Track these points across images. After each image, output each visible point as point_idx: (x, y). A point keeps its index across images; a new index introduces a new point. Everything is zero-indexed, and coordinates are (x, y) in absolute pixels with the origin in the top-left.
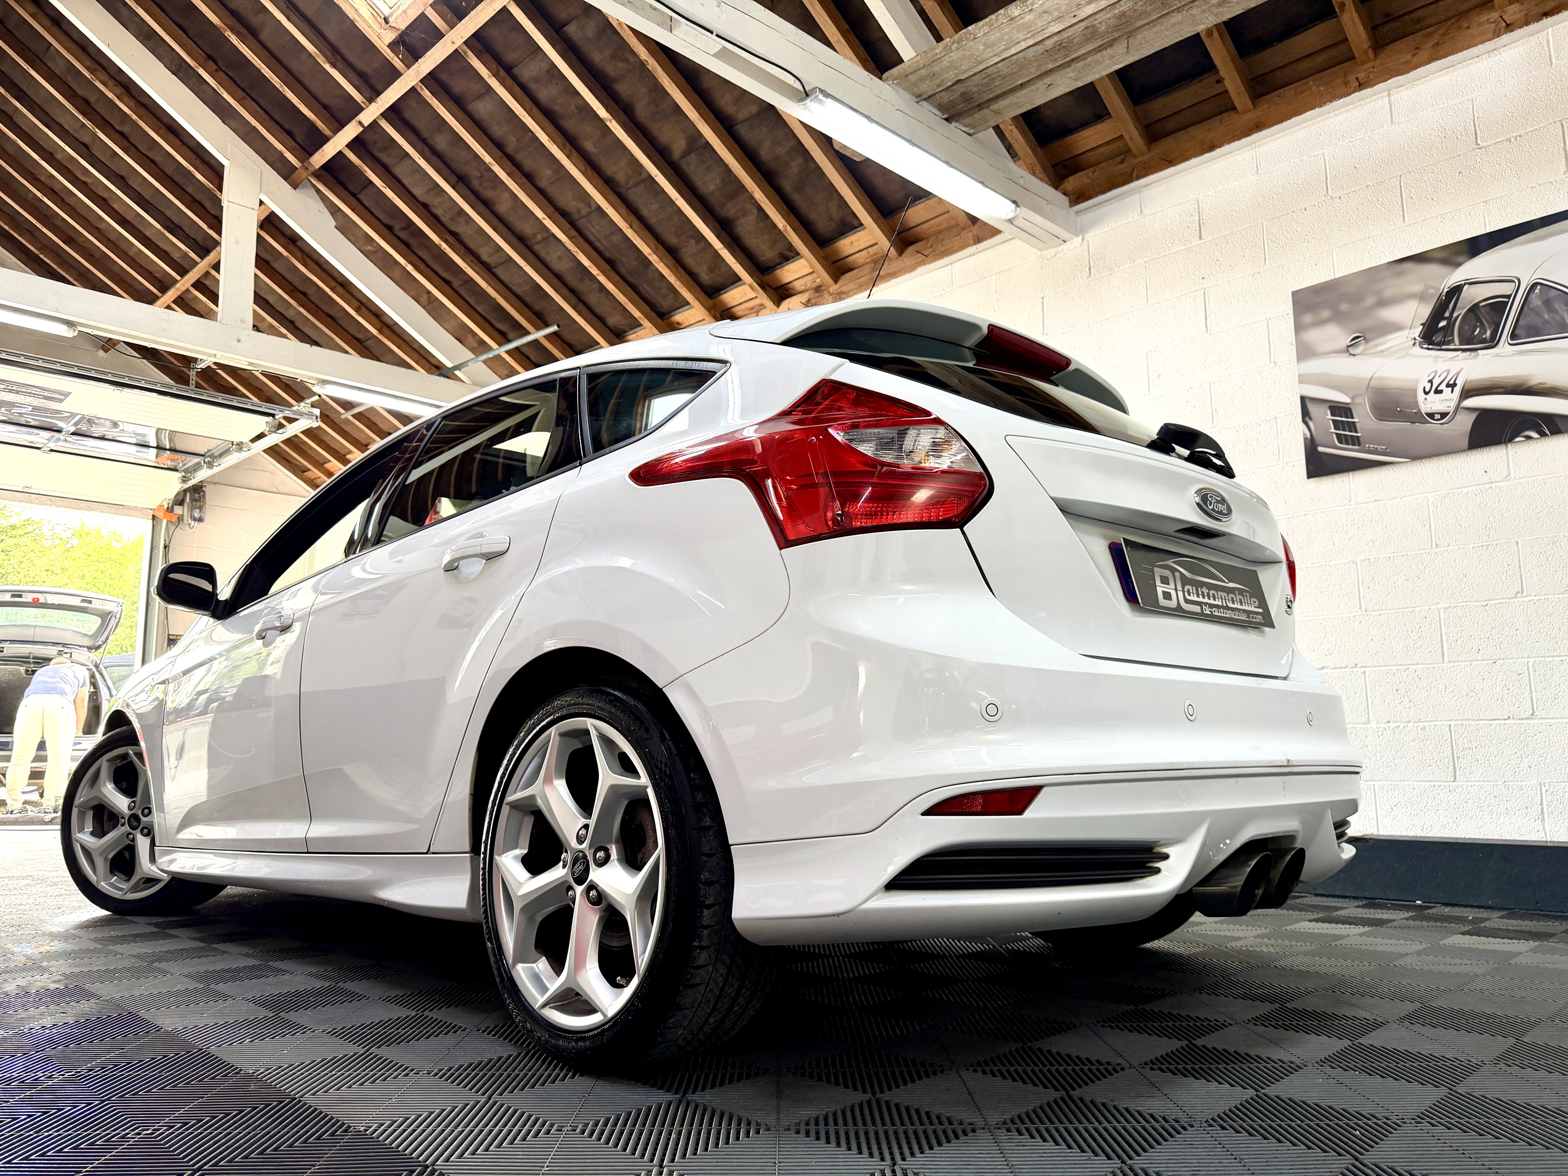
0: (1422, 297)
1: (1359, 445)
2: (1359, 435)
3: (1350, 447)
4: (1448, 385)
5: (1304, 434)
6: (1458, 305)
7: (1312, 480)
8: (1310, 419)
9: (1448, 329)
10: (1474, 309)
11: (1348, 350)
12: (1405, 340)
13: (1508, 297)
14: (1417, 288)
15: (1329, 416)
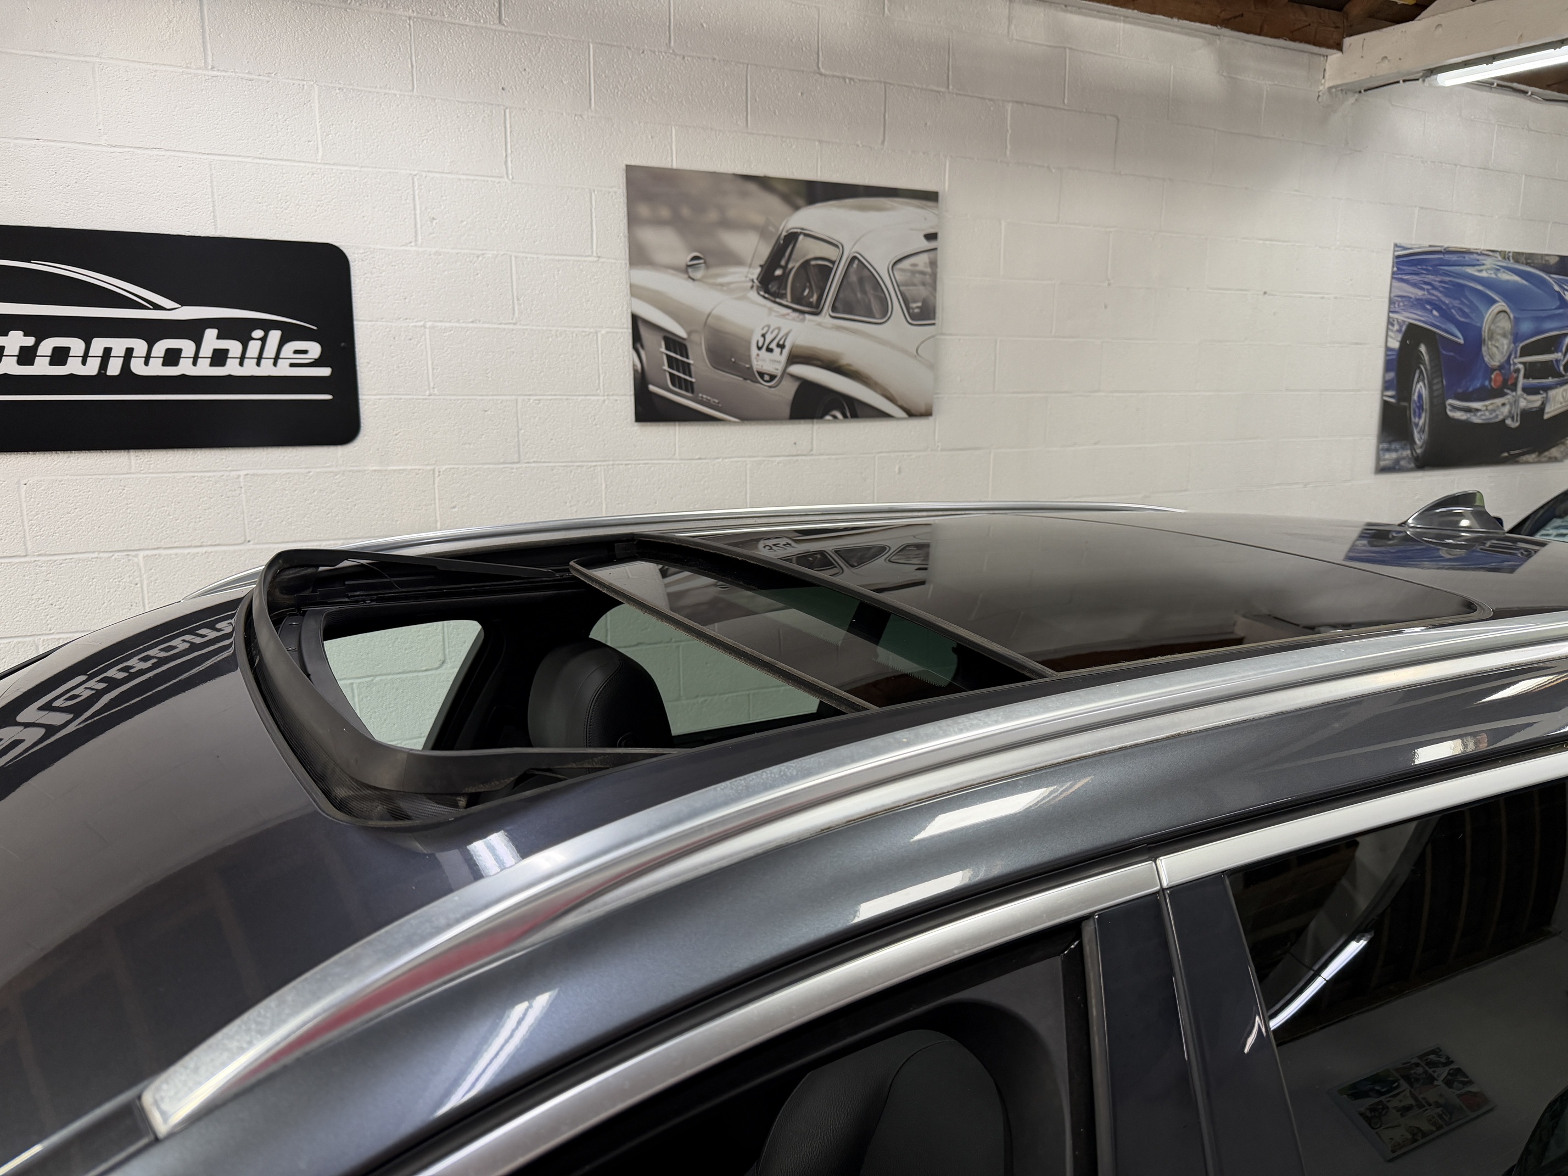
0: (763, 232)
1: (693, 392)
2: (693, 380)
3: (683, 392)
4: (778, 345)
5: (633, 362)
6: (793, 256)
7: (637, 424)
8: (642, 347)
9: (783, 279)
10: (806, 264)
11: (687, 270)
12: (743, 279)
13: (833, 262)
14: (758, 219)
15: (663, 349)
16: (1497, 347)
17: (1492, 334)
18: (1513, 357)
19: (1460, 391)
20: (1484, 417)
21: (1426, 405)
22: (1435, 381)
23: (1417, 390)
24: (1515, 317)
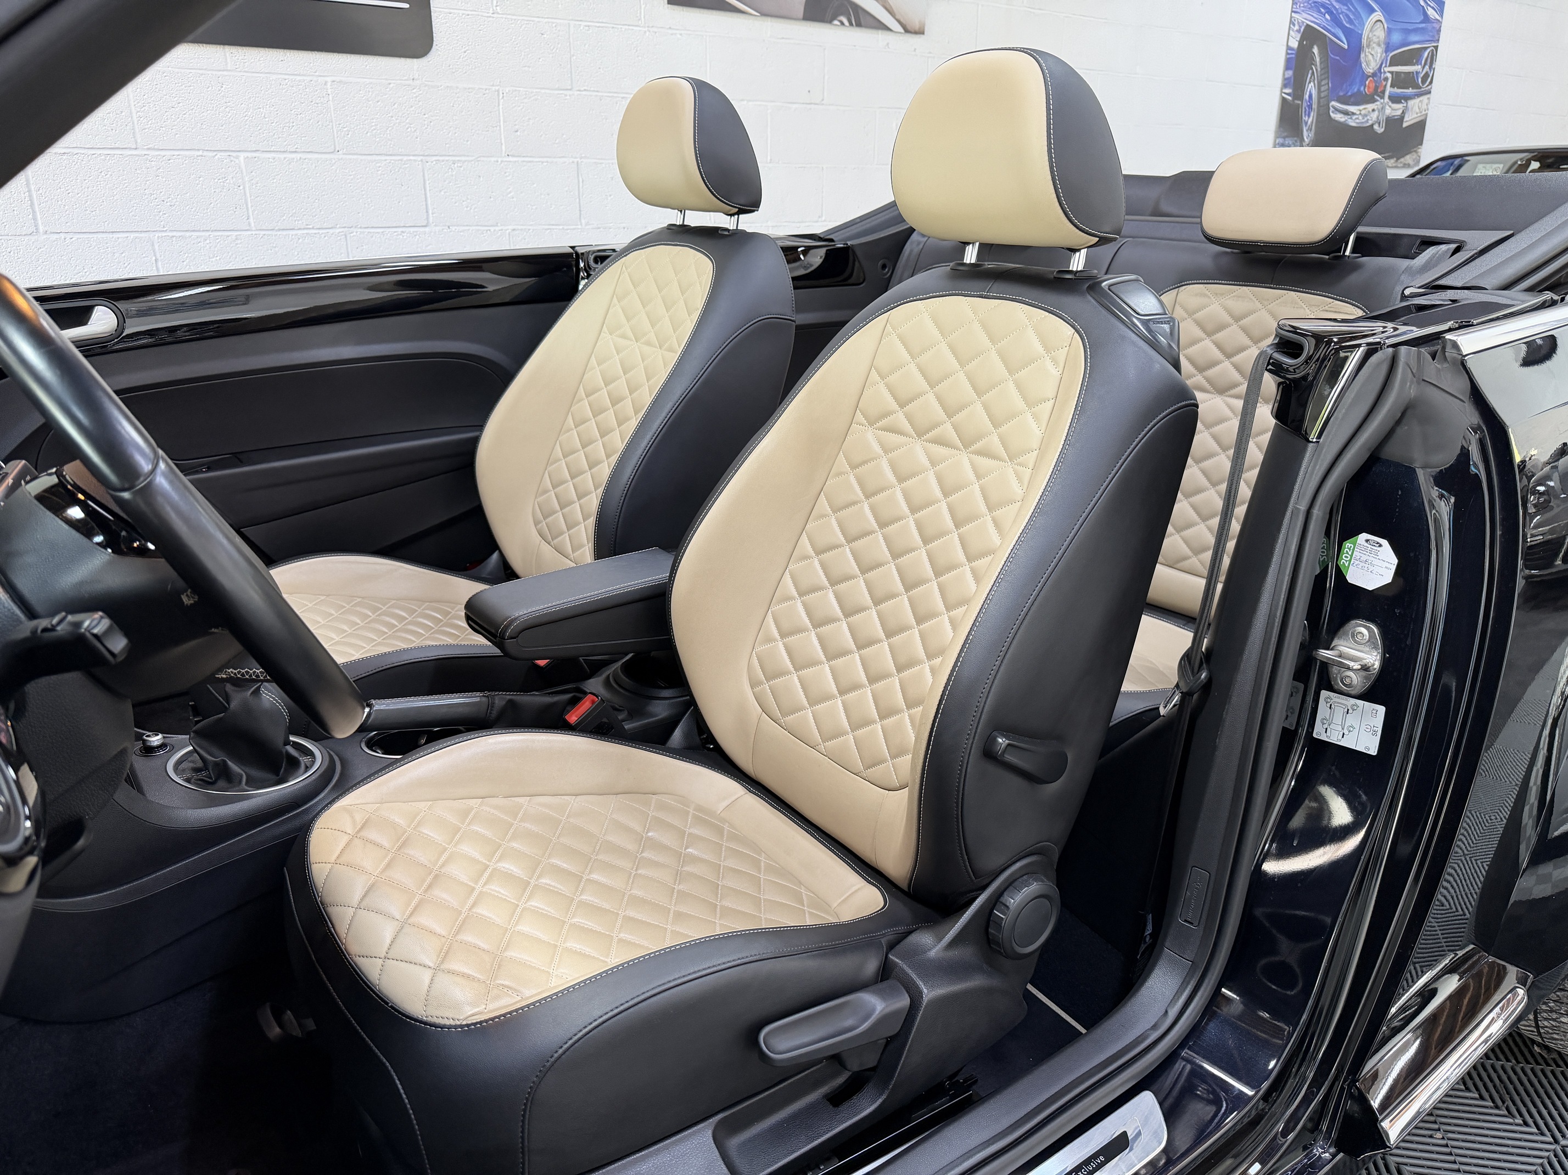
16: (1372, 55)
17: (1370, 42)
18: (1384, 65)
19: (1341, 94)
20: (1357, 121)
21: (1315, 106)
22: (1323, 83)
23: (1309, 90)
24: (1388, 27)
